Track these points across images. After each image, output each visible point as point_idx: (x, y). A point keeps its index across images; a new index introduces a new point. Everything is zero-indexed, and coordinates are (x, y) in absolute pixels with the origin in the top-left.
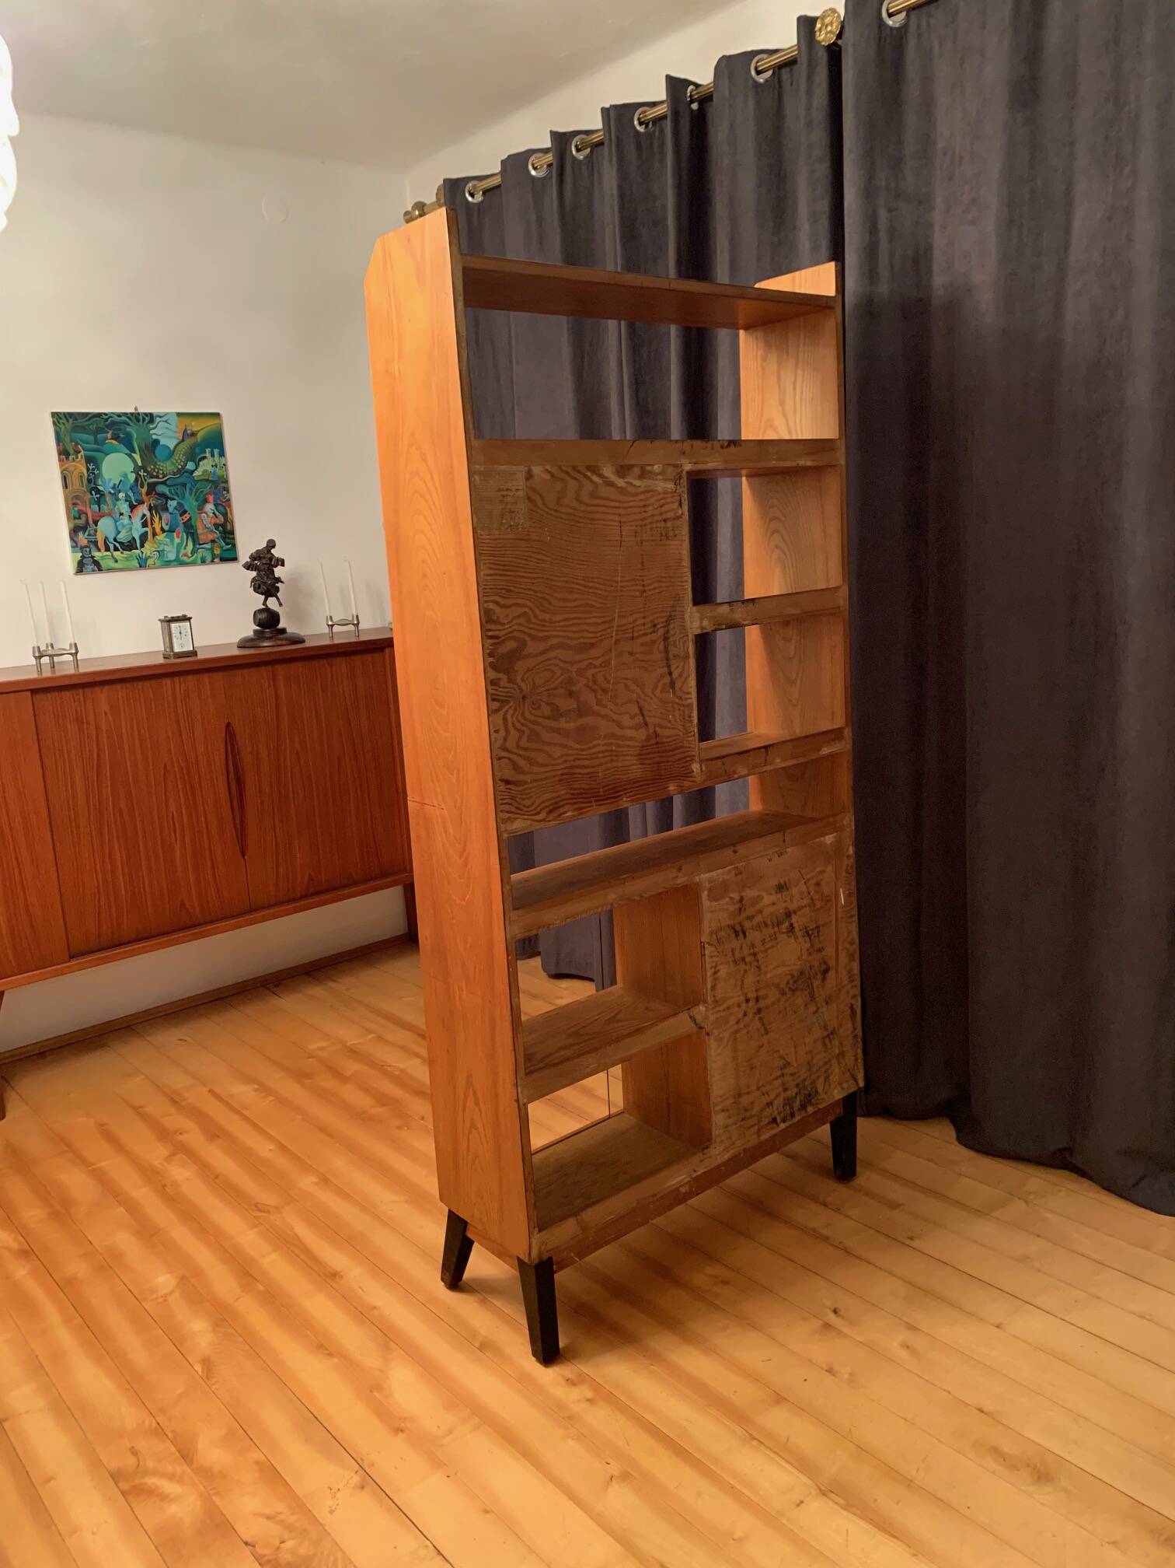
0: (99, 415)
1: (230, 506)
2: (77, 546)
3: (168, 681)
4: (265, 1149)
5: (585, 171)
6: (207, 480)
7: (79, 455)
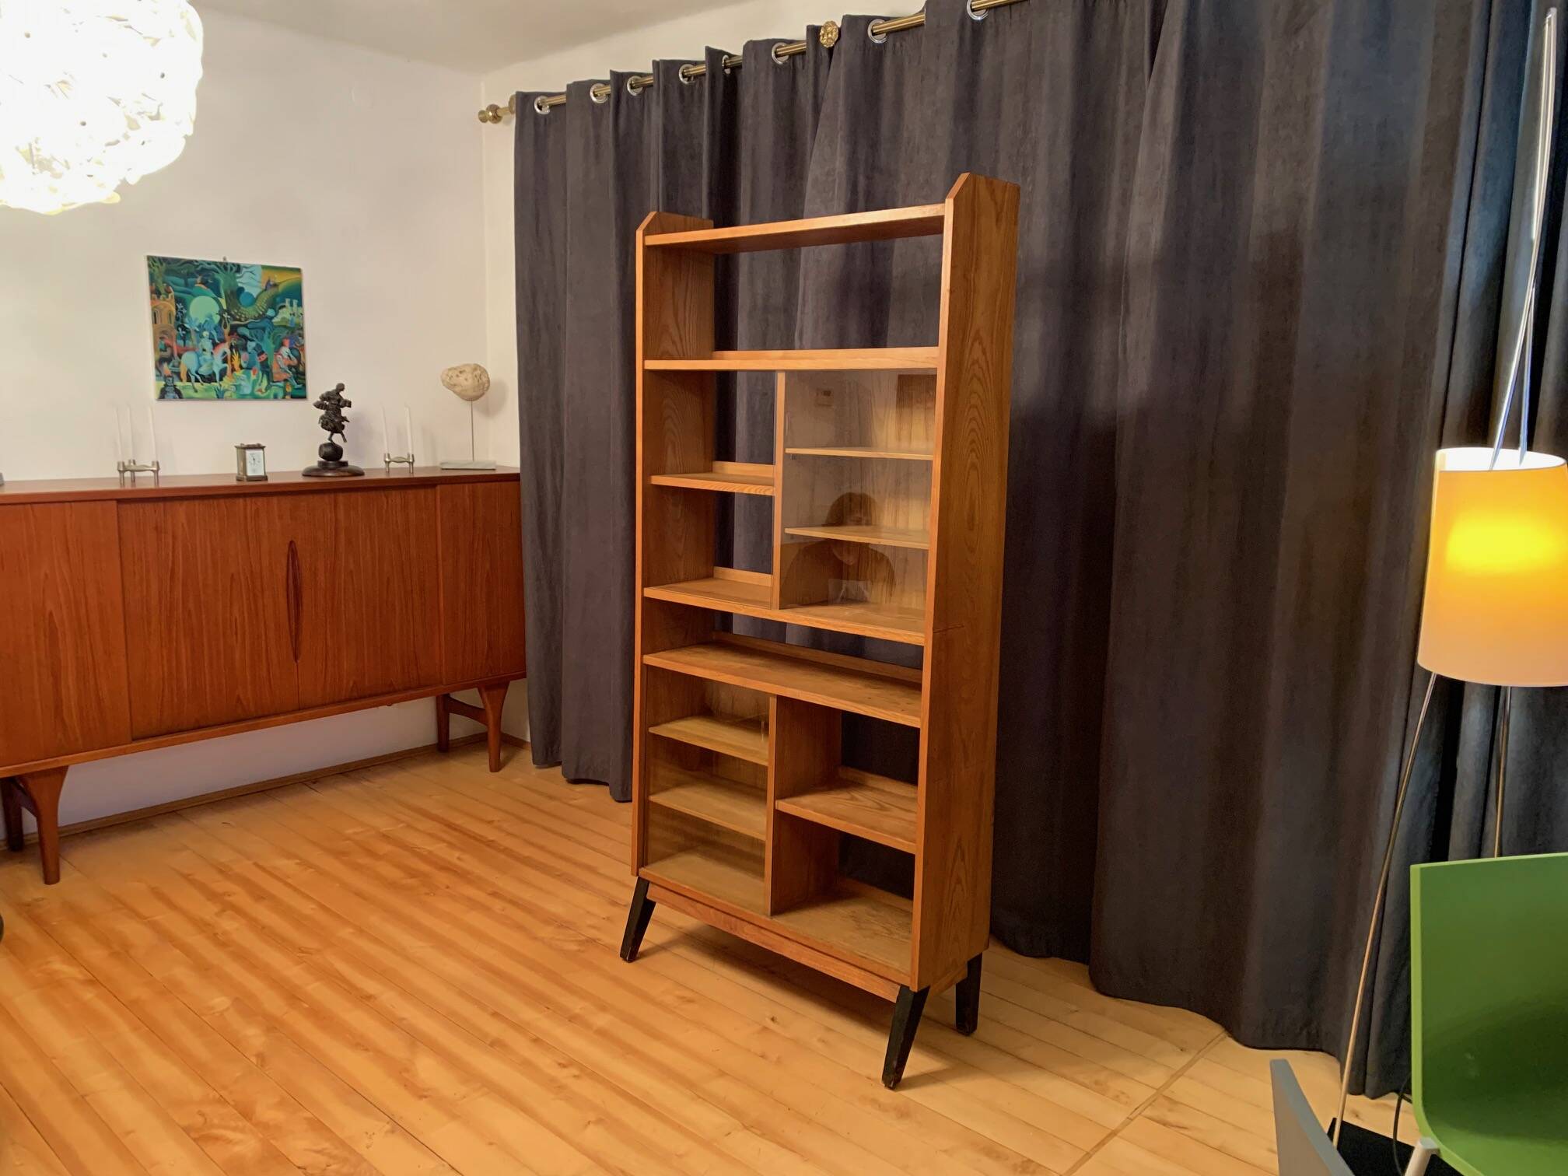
0: (190, 262)
1: (303, 350)
2: (161, 375)
3: (241, 501)
4: (307, 908)
5: (637, 106)
6: (285, 327)
7: (170, 295)
